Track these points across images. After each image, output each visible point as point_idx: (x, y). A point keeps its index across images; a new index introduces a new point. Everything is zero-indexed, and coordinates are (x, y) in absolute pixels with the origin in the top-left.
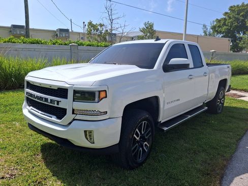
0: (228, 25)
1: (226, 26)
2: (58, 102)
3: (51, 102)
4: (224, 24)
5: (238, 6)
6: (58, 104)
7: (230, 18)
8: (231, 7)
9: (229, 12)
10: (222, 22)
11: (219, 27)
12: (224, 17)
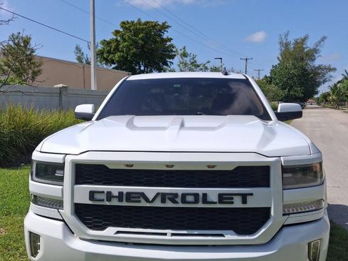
0: (123, 52)
1: (120, 52)
2: (244, 197)
3: (221, 201)
4: (117, 49)
5: (133, 22)
6: (244, 201)
7: (125, 40)
8: (123, 23)
9: (121, 30)
10: (113, 45)
11: (109, 52)
12: (115, 37)
